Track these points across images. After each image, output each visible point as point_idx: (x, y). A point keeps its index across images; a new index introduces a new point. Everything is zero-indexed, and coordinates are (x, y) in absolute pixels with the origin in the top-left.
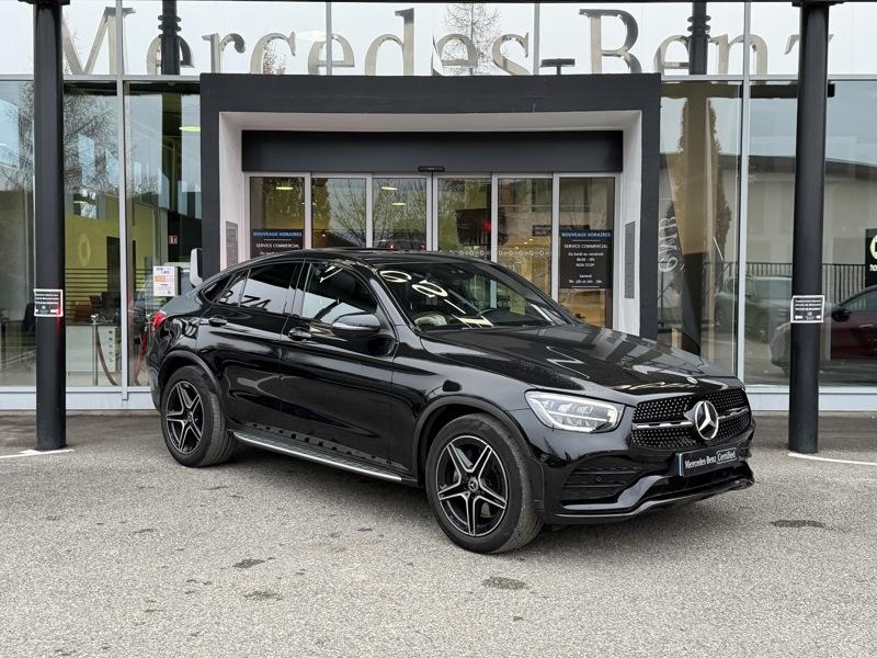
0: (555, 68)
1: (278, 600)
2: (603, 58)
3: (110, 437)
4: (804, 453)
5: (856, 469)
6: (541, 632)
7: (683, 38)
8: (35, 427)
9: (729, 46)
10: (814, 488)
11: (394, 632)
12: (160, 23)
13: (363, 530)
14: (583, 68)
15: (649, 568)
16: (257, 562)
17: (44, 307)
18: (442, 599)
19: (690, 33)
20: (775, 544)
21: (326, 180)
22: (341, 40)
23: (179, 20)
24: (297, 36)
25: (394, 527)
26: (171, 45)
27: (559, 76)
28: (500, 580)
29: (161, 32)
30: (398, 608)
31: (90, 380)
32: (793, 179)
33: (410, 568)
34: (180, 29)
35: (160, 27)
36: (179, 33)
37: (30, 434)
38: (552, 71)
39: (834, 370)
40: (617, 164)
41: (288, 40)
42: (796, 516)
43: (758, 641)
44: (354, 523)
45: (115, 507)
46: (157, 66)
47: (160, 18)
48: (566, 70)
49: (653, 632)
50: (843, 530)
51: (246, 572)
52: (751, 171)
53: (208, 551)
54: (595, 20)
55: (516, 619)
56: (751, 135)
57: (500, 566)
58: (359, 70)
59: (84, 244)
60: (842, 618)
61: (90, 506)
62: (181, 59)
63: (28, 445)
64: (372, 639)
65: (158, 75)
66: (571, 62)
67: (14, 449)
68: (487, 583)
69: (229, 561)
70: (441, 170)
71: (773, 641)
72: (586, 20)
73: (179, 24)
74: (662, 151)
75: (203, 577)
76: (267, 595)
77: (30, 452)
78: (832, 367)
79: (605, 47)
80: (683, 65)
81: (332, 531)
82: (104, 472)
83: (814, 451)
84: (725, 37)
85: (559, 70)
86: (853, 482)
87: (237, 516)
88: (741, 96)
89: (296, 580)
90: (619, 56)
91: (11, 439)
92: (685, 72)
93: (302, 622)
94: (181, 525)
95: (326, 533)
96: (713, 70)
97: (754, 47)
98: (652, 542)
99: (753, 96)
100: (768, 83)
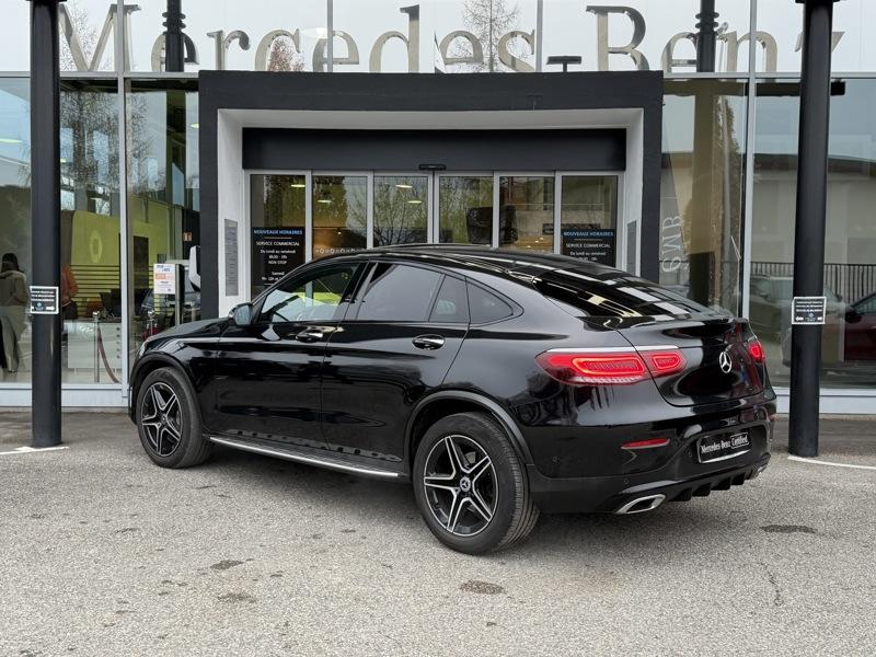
0: (562, 66)
1: (252, 602)
2: (610, 55)
3: (106, 434)
4: (803, 456)
5: (855, 474)
6: (513, 639)
7: (690, 35)
8: (30, 424)
9: (738, 43)
10: (810, 493)
11: (363, 636)
12: (165, 20)
13: (346, 531)
14: (589, 65)
15: (630, 573)
16: (235, 563)
17: (39, 305)
18: (416, 604)
19: (697, 31)
20: (762, 550)
21: (343, 177)
22: (346, 37)
23: (184, 17)
24: (302, 32)
25: (377, 529)
26: (176, 42)
27: (565, 73)
28: (478, 584)
29: (166, 29)
30: (371, 612)
31: (92, 376)
32: (796, 178)
33: (389, 570)
34: (184, 26)
35: (164, 24)
36: (183, 31)
37: (25, 431)
38: (558, 68)
39: (847, 372)
40: (620, 162)
41: (293, 37)
42: (788, 522)
43: (733, 650)
44: (338, 524)
45: (101, 506)
46: (162, 63)
47: (164, 15)
48: (572, 68)
49: (627, 640)
50: (834, 536)
51: (224, 574)
52: (756, 169)
53: (187, 551)
54: (602, 18)
55: (489, 624)
56: (756, 134)
57: (480, 570)
58: (363, 68)
59: (96, 241)
60: (822, 626)
61: (76, 505)
62: (186, 56)
63: (23, 442)
64: (340, 644)
65: (163, 73)
66: (577, 60)
67: (10, 446)
68: (465, 587)
69: (208, 561)
70: (443, 168)
71: (749, 650)
72: (593, 17)
73: (184, 21)
74: (664, 150)
75: (178, 578)
76: (241, 597)
77: (25, 449)
78: (844, 369)
79: (612, 44)
80: (691, 62)
81: (315, 532)
82: (95, 470)
83: (814, 454)
84: (735, 34)
85: (565, 68)
86: (850, 486)
87: (221, 516)
88: (747, 94)
89: (272, 582)
90: (626, 53)
91: (8, 435)
92: (693, 70)
93: (273, 625)
94: (164, 525)
95: (308, 534)
96: (721, 68)
97: (764, 44)
98: (639, 546)
99: (759, 94)
100: (778, 81)
